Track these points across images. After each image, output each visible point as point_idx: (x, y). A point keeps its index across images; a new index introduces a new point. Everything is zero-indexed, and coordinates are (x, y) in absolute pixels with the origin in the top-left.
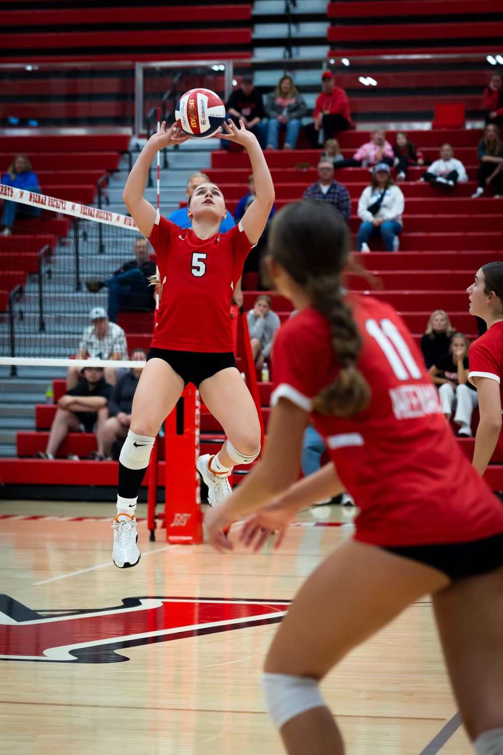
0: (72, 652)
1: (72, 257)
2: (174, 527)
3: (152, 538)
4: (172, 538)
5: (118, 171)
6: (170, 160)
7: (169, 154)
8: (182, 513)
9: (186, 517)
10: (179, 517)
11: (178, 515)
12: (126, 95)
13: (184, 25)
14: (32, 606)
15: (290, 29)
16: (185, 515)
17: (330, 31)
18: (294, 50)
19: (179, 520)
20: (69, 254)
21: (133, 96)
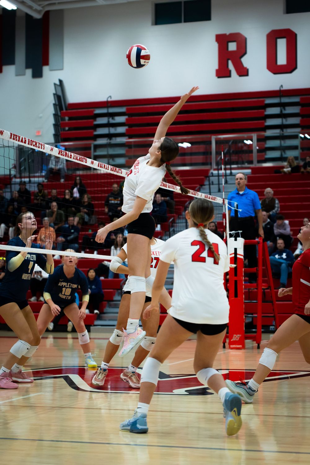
0: (186, 391)
1: (184, 224)
2: (233, 341)
3: (224, 347)
4: (231, 346)
5: (204, 185)
6: (228, 180)
7: (228, 177)
8: (237, 334)
9: (239, 336)
10: (235, 336)
11: (235, 335)
12: (208, 153)
13: (233, 120)
14: (167, 373)
15: (282, 121)
16: (238, 335)
17: (301, 121)
18: (285, 130)
19: (235, 338)
20: (183, 223)
21: (211, 153)
